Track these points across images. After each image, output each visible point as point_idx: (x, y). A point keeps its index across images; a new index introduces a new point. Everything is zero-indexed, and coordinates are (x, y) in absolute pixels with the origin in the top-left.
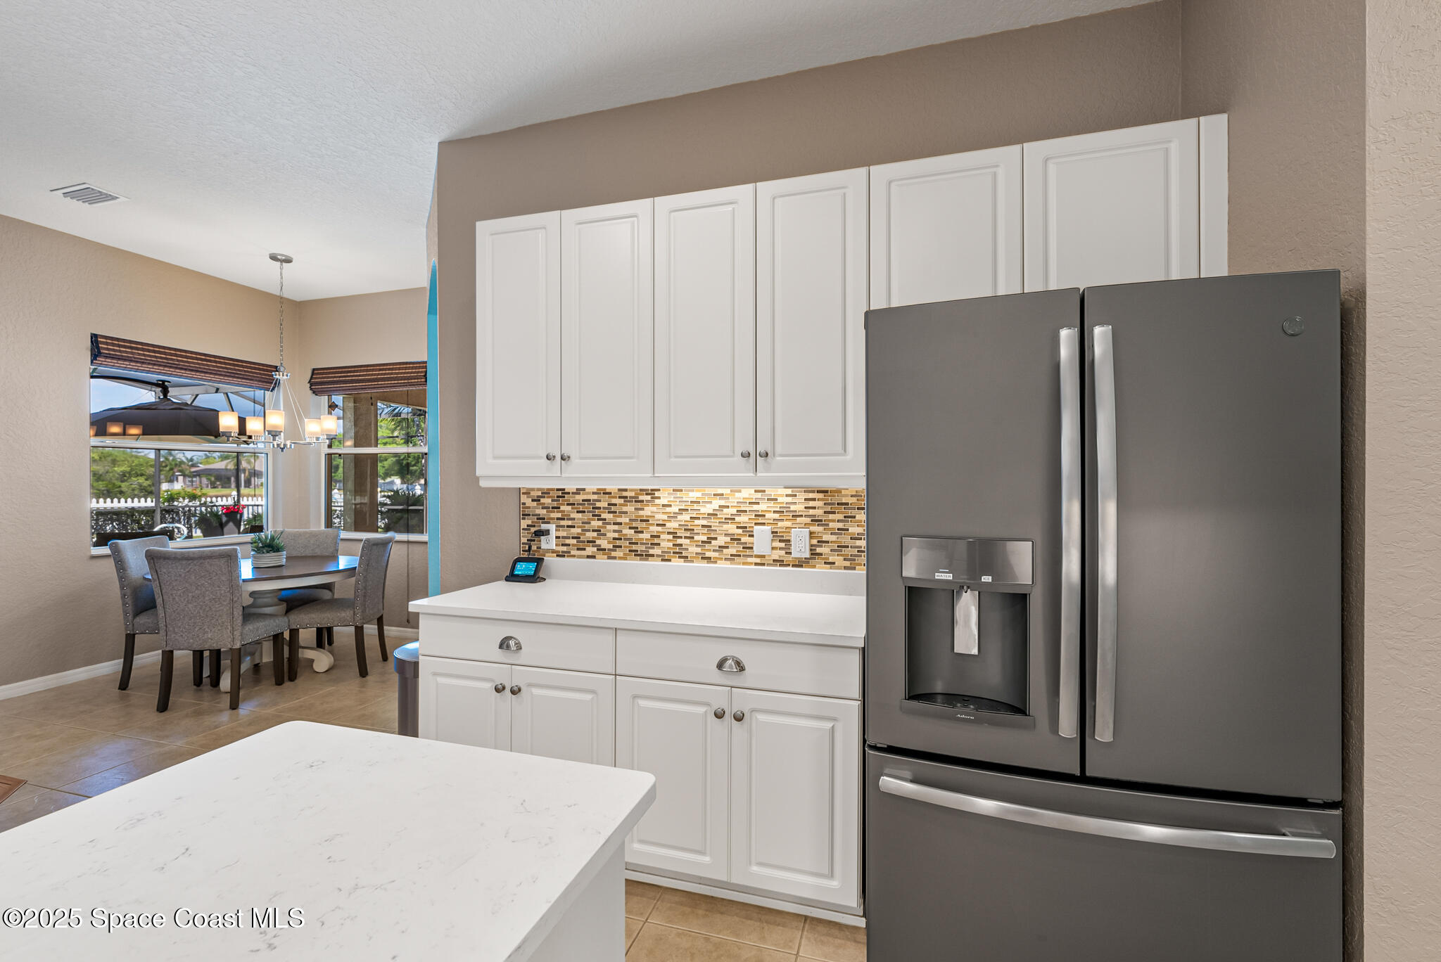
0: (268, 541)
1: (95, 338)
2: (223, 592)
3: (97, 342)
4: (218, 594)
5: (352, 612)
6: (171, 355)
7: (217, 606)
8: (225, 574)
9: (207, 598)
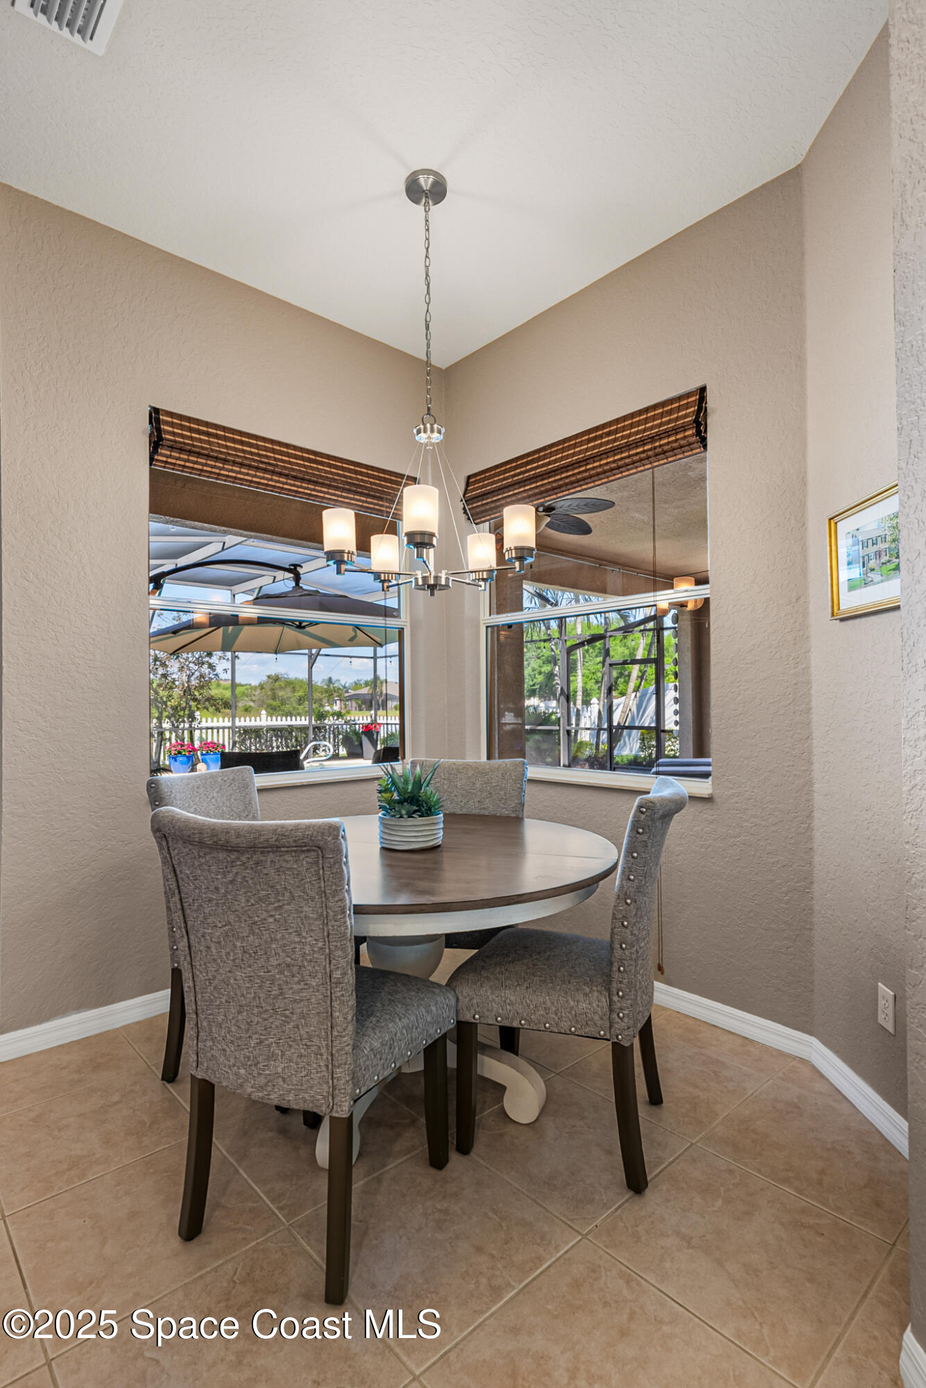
0: (410, 787)
1: (155, 415)
2: (307, 951)
3: (158, 421)
4: (298, 955)
5: (604, 1001)
6: (266, 449)
7: (296, 987)
8: (313, 899)
9: (274, 962)
